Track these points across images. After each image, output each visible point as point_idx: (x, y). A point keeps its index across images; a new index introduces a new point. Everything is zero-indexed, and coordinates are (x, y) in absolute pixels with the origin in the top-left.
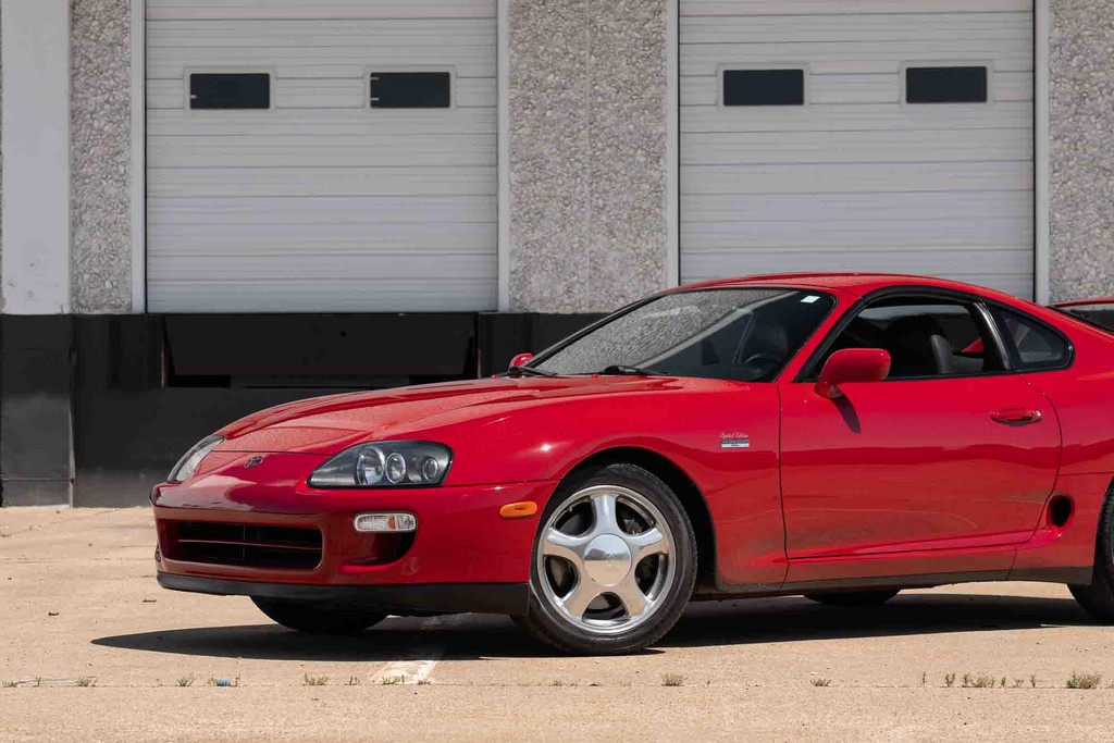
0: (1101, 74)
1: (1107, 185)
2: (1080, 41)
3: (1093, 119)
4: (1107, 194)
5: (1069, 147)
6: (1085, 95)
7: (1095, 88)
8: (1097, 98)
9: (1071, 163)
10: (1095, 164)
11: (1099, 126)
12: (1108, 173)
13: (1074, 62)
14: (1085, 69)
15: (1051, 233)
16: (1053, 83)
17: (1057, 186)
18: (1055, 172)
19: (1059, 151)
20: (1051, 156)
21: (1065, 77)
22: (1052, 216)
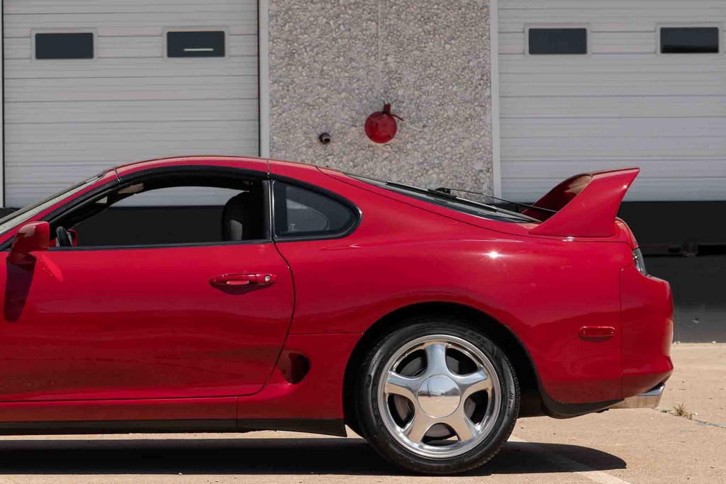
0: (306, 36)
1: (310, 116)
2: (290, 13)
3: (300, 68)
4: (311, 123)
5: (283, 89)
6: (294, 51)
7: (302, 46)
8: (303, 54)
9: (285, 101)
10: (302, 101)
11: (304, 74)
12: (311, 107)
13: (287, 28)
14: (294, 33)
15: (271, 151)
16: (271, 43)
17: (275, 117)
18: (273, 107)
19: (276, 91)
20: (271, 95)
21: (280, 38)
22: (271, 138)
